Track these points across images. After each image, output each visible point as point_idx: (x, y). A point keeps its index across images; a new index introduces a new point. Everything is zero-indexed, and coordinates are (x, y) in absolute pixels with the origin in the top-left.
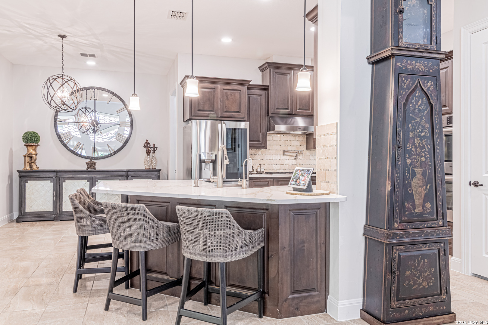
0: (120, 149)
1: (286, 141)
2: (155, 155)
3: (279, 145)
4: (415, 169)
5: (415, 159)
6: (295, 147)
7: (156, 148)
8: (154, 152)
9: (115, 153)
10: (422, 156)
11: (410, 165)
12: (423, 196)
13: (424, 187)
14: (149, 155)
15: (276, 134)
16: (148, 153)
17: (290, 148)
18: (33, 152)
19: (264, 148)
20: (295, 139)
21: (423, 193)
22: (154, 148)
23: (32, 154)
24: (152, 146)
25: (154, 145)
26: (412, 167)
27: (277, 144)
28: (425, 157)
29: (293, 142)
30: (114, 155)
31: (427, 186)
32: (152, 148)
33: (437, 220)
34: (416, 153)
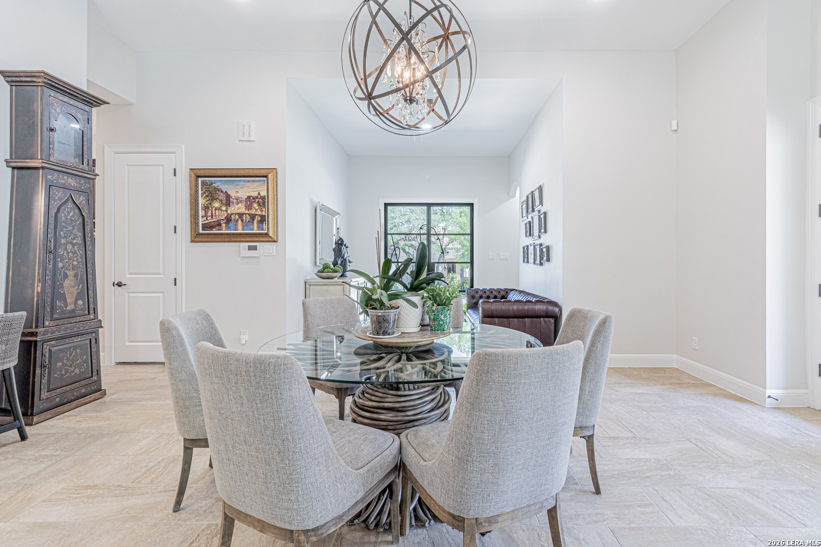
5: (67, 262)
10: (74, 261)
11: (62, 268)
12: (75, 295)
13: (76, 287)
21: (75, 292)
26: (64, 270)
28: (77, 261)
31: (79, 286)
33: (89, 314)
34: (68, 258)
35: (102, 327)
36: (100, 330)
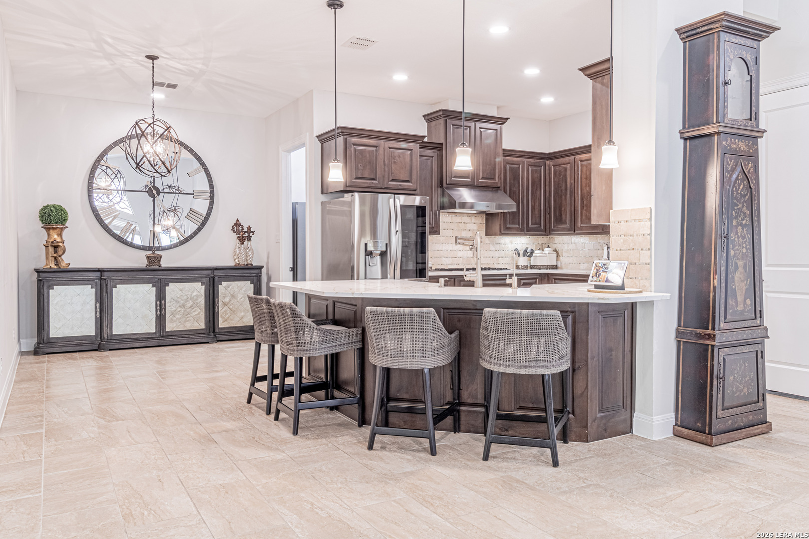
0: (194, 233)
1: (460, 224)
2: (251, 244)
3: (450, 229)
4: (737, 261)
5: (737, 250)
6: (470, 232)
7: (253, 232)
8: (249, 239)
9: (187, 240)
10: (743, 247)
11: (734, 256)
12: (744, 292)
13: (745, 282)
14: (242, 243)
15: (446, 214)
16: (242, 240)
17: (464, 234)
18: (59, 240)
19: (436, 233)
20: (471, 220)
21: (745, 288)
22: (250, 231)
23: (58, 242)
24: (246, 230)
25: (249, 228)
26: (736, 259)
27: (448, 228)
28: (746, 248)
29: (468, 224)
30: (185, 243)
31: (747, 280)
32: (246, 232)
33: (756, 318)
34: (739, 243)
35: (768, 337)
36: (766, 340)
